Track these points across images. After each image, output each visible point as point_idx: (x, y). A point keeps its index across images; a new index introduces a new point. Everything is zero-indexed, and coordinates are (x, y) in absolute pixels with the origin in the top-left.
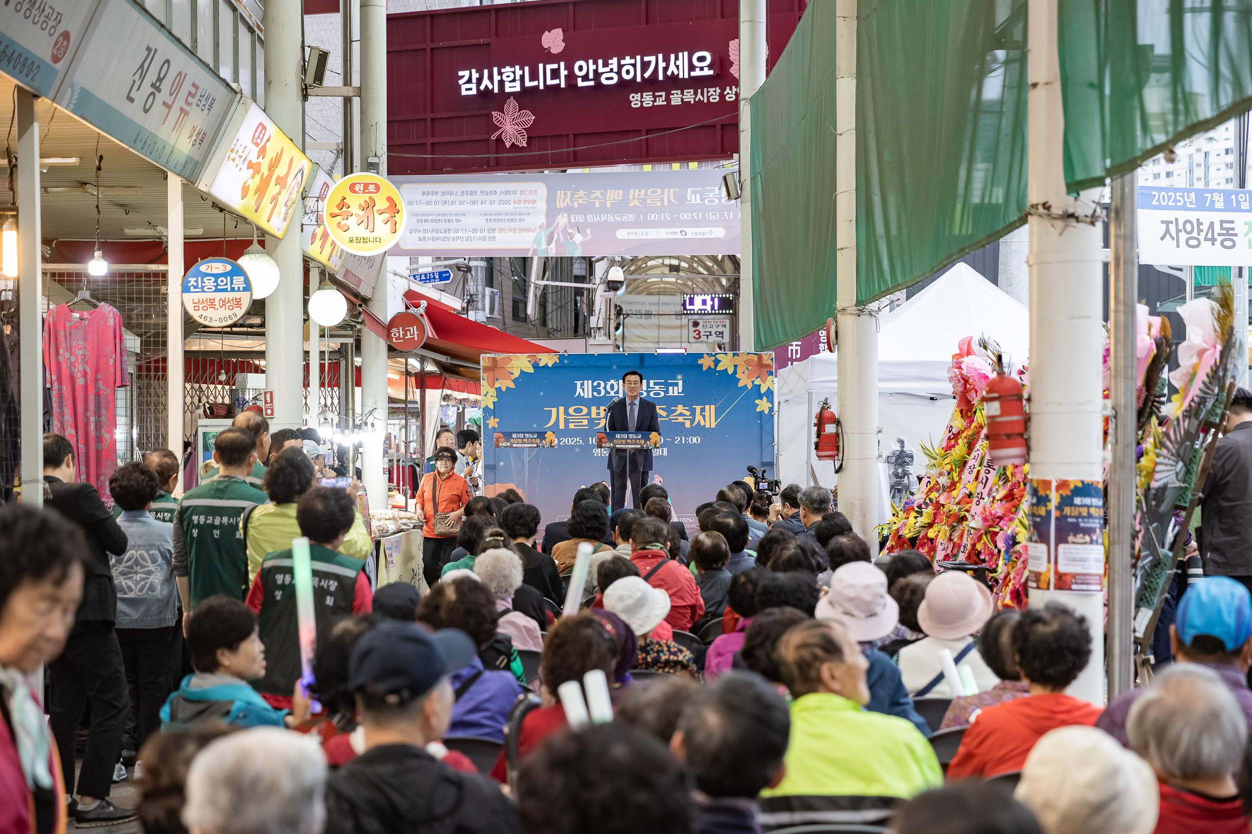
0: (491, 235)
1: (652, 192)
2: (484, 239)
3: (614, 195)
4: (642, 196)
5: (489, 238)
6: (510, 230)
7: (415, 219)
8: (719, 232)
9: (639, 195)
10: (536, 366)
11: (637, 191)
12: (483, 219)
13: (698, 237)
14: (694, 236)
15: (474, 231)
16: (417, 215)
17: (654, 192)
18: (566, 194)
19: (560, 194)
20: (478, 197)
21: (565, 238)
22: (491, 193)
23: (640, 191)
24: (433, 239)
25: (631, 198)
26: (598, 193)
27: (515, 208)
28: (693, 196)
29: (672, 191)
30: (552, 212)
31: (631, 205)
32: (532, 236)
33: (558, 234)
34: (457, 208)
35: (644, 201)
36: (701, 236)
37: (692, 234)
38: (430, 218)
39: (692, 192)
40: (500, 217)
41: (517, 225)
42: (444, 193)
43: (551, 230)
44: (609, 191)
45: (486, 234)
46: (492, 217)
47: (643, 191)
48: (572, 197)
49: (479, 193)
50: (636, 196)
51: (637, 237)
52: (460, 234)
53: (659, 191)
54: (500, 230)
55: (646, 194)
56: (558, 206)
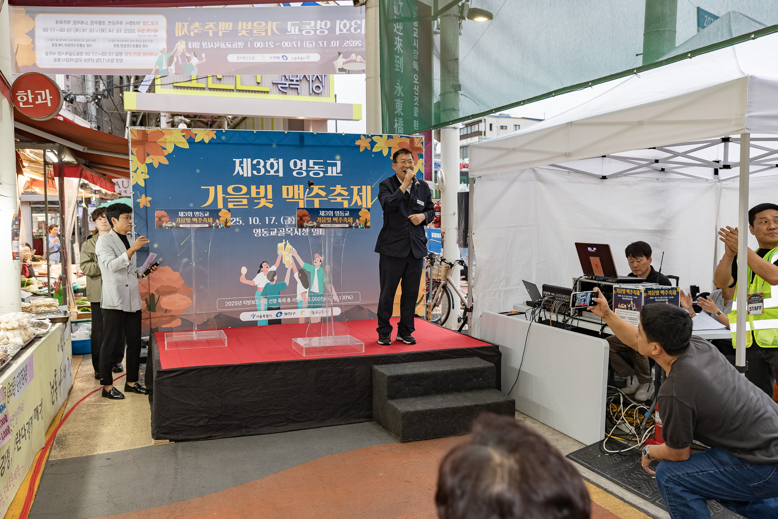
0: (119, 57)
1: (258, 24)
2: (112, 61)
3: (225, 26)
4: (249, 28)
5: (117, 60)
6: (135, 53)
7: (50, 43)
8: (315, 57)
9: (247, 27)
10: (191, 141)
11: (244, 23)
12: (111, 45)
13: (297, 61)
14: (294, 60)
15: (104, 54)
16: (51, 40)
17: (259, 24)
18: (183, 25)
19: (178, 25)
20: (106, 26)
21: (183, 61)
22: (117, 23)
23: (247, 23)
24: (67, 60)
25: (240, 28)
26: (211, 25)
27: (139, 36)
28: (293, 28)
29: (274, 24)
30: (172, 40)
31: (240, 35)
32: (154, 59)
33: (177, 58)
34: (87, 35)
35: (250, 32)
36: (300, 60)
37: (292, 58)
38: (64, 43)
39: (292, 25)
40: (127, 43)
41: (142, 50)
42: (75, 22)
43: (171, 54)
44: (220, 23)
45: (115, 57)
46: (120, 43)
47: (250, 23)
48: (189, 27)
49: (107, 23)
50: (243, 27)
51: (245, 61)
52: (91, 57)
53: (264, 24)
54: (127, 54)
55: (252, 26)
56: (177, 35)
